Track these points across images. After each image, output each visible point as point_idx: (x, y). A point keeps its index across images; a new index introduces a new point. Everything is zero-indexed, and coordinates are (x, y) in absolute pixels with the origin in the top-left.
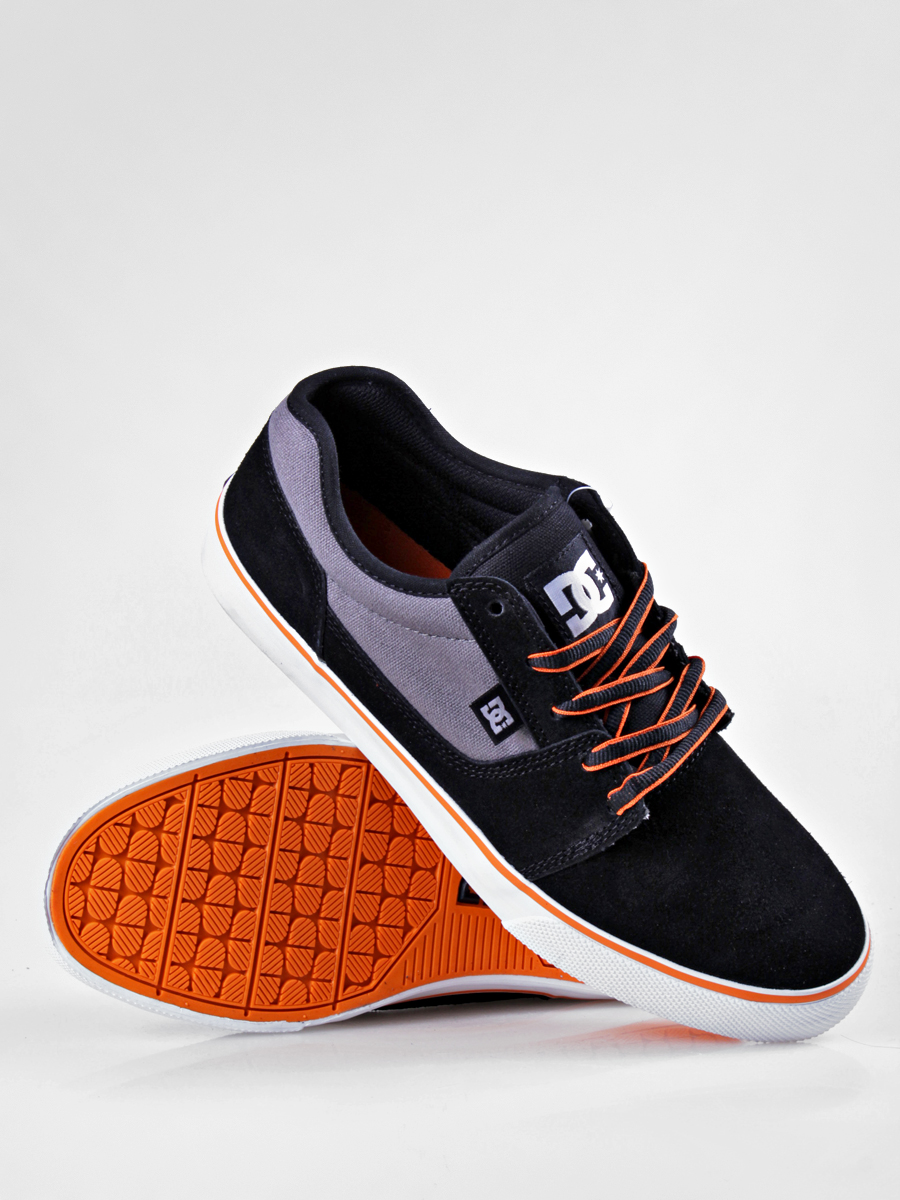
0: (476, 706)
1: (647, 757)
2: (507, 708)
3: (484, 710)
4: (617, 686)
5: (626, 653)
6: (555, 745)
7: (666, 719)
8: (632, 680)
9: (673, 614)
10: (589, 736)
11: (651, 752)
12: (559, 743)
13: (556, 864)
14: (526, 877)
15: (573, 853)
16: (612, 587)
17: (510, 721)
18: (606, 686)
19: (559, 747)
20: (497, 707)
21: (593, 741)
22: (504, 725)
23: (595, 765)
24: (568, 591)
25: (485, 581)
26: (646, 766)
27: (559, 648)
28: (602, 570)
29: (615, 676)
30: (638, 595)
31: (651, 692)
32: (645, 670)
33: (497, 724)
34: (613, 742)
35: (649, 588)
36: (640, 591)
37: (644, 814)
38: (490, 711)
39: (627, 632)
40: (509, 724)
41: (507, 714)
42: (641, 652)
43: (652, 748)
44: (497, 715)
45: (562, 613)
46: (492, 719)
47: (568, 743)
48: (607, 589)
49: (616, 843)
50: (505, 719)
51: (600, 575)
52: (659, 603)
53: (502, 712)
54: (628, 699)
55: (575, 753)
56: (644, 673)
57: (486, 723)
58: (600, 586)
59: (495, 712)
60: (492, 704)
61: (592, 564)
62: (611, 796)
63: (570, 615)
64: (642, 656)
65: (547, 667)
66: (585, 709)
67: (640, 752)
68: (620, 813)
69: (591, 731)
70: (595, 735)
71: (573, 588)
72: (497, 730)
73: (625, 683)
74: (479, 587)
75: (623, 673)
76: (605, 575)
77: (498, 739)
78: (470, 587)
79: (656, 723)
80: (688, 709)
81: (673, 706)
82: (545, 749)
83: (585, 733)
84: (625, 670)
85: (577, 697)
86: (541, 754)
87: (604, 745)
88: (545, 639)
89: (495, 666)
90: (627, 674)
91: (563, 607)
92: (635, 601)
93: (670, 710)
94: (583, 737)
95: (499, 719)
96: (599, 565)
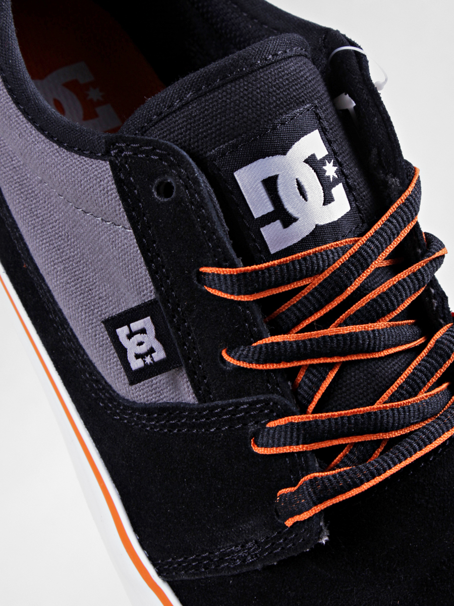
0: (112, 324)
1: (345, 451)
2: (158, 337)
3: (122, 332)
4: (324, 337)
5: (350, 290)
6: (220, 403)
7: (391, 400)
8: (350, 334)
9: (441, 246)
10: (267, 402)
11: (355, 445)
12: (225, 402)
13: (197, 568)
14: (159, 573)
15: (222, 559)
16: (349, 190)
17: (160, 355)
18: (307, 335)
19: (223, 408)
20: (143, 331)
21: (272, 411)
22: (148, 360)
23: (266, 446)
24: (270, 184)
25: (156, 145)
26: (343, 463)
27: (245, 266)
28: (337, 163)
29: (324, 322)
30: (391, 211)
31: (377, 355)
32: (373, 321)
33: (138, 356)
34: (297, 419)
35: (413, 206)
36: (396, 205)
37: (319, 534)
38: (130, 336)
39: (361, 260)
40: (156, 359)
41: (157, 345)
42: (372, 295)
43: (355, 440)
44: (140, 344)
45: (257, 214)
46: (131, 347)
47: (237, 405)
48: (339, 191)
49: (279, 562)
50: (151, 351)
51: (331, 170)
52: (424, 229)
53: (150, 340)
54: (336, 360)
55: (244, 421)
56: (370, 327)
57: (122, 352)
58: (327, 185)
59: (138, 338)
60: (136, 326)
61: (321, 151)
62: (281, 496)
63: (267, 219)
64: (374, 300)
65: (220, 290)
66: (265, 362)
67: (336, 442)
68: (289, 523)
69: (271, 396)
70: (276, 404)
71: (280, 181)
72: (136, 364)
73: (337, 336)
74: (148, 153)
75: (338, 321)
76: (340, 172)
77: (135, 377)
78: (136, 151)
79: (373, 404)
80: (430, 390)
81: (406, 382)
82: (206, 405)
83: (262, 398)
84: (343, 316)
85: (260, 342)
86: (200, 411)
87: (282, 421)
88: (225, 248)
89: (153, 273)
90: (345, 323)
91: (259, 205)
92: (384, 218)
93: (401, 387)
94: (258, 402)
95: (143, 349)
96: (333, 155)
